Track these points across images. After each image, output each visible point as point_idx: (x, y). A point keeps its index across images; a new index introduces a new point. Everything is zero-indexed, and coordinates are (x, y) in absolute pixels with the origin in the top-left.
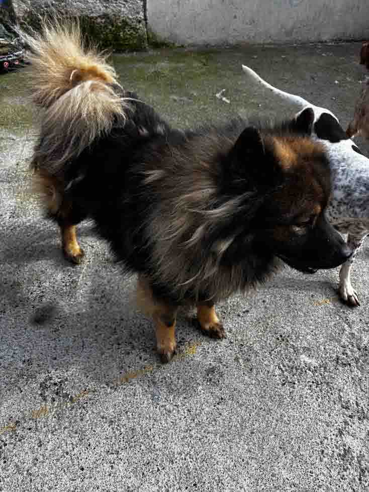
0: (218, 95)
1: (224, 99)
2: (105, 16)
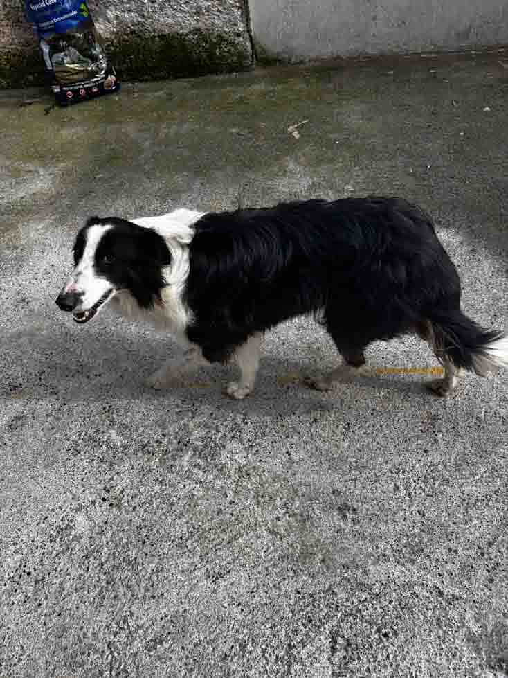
0: (291, 129)
1: (295, 133)
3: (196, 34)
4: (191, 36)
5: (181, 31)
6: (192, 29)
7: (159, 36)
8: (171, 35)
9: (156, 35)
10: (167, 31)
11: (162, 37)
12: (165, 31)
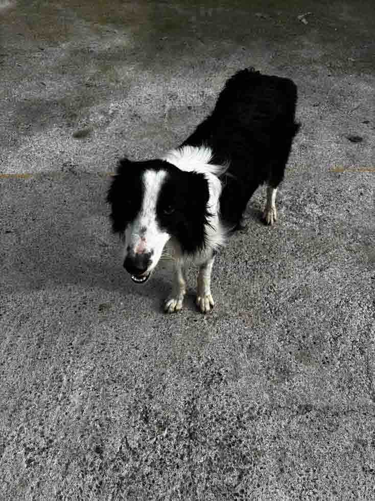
0: (300, 17)
1: (304, 20)
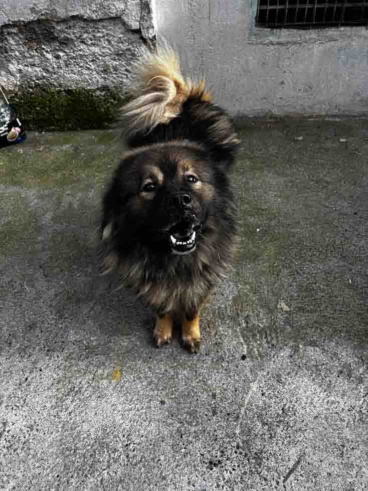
2: (104, 88)
3: (104, 90)
4: (98, 93)
5: (88, 88)
6: (100, 86)
7: (65, 91)
8: (78, 91)
9: (62, 89)
10: (74, 87)
11: (69, 92)
12: (71, 87)
